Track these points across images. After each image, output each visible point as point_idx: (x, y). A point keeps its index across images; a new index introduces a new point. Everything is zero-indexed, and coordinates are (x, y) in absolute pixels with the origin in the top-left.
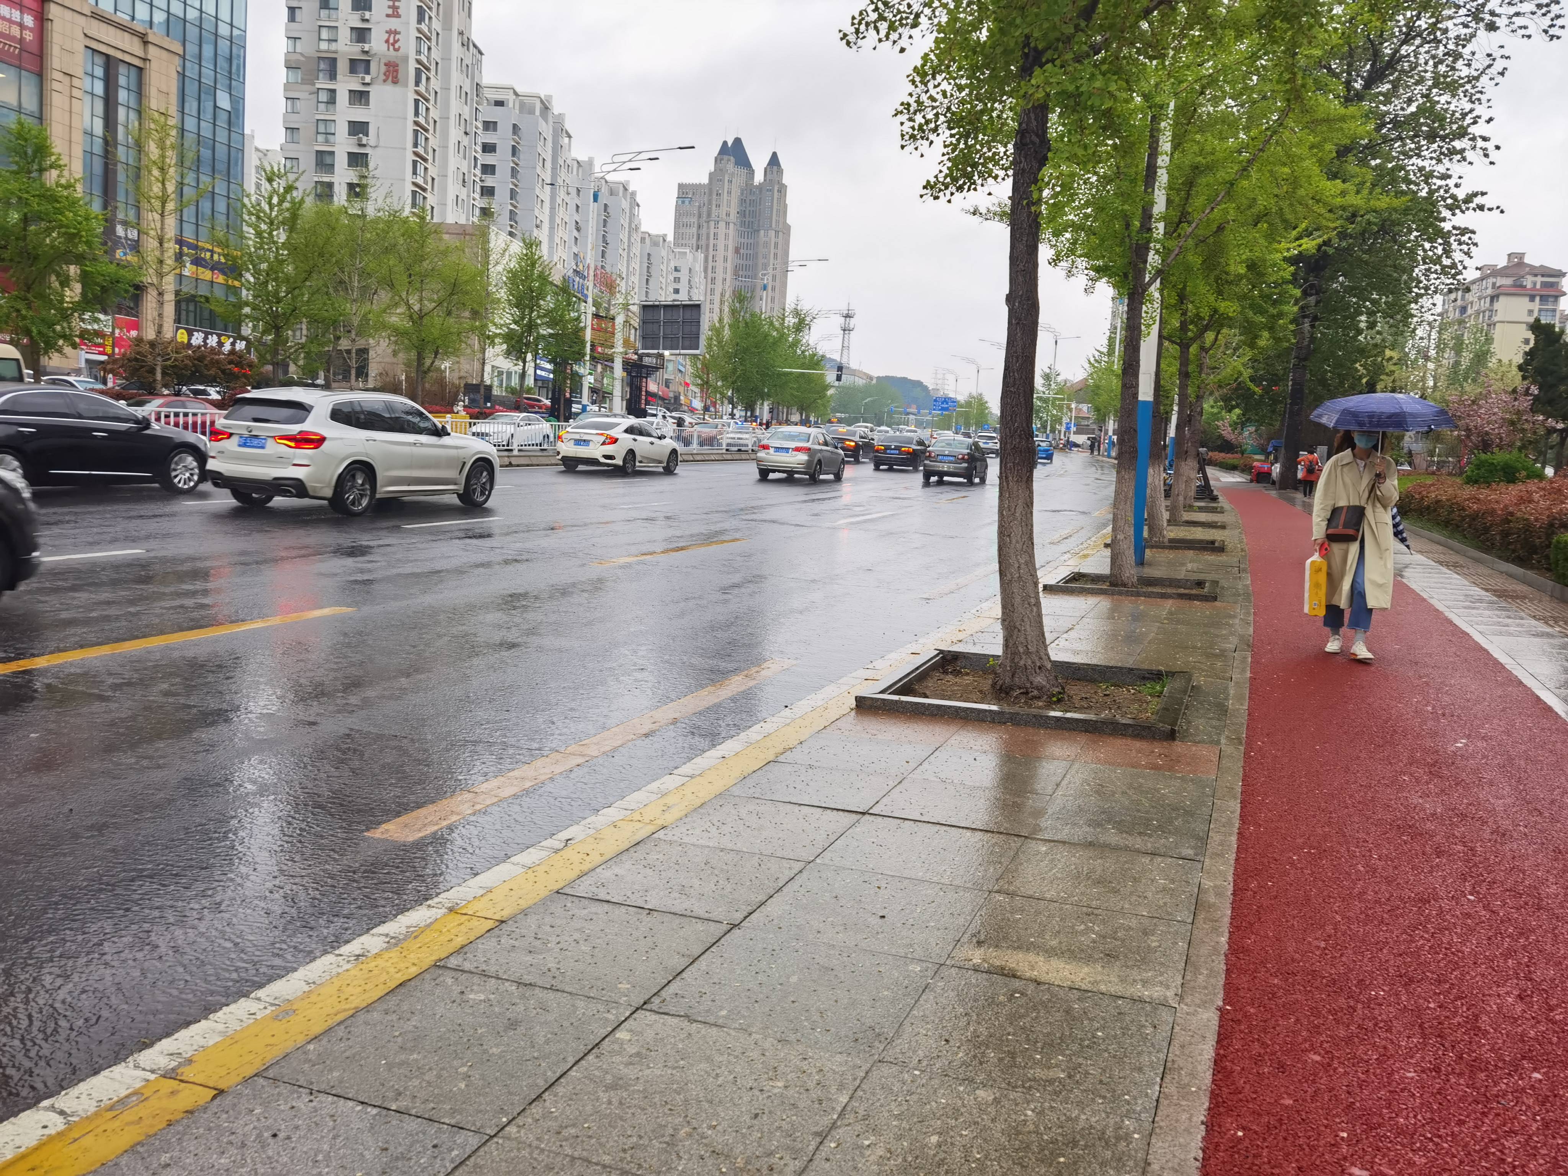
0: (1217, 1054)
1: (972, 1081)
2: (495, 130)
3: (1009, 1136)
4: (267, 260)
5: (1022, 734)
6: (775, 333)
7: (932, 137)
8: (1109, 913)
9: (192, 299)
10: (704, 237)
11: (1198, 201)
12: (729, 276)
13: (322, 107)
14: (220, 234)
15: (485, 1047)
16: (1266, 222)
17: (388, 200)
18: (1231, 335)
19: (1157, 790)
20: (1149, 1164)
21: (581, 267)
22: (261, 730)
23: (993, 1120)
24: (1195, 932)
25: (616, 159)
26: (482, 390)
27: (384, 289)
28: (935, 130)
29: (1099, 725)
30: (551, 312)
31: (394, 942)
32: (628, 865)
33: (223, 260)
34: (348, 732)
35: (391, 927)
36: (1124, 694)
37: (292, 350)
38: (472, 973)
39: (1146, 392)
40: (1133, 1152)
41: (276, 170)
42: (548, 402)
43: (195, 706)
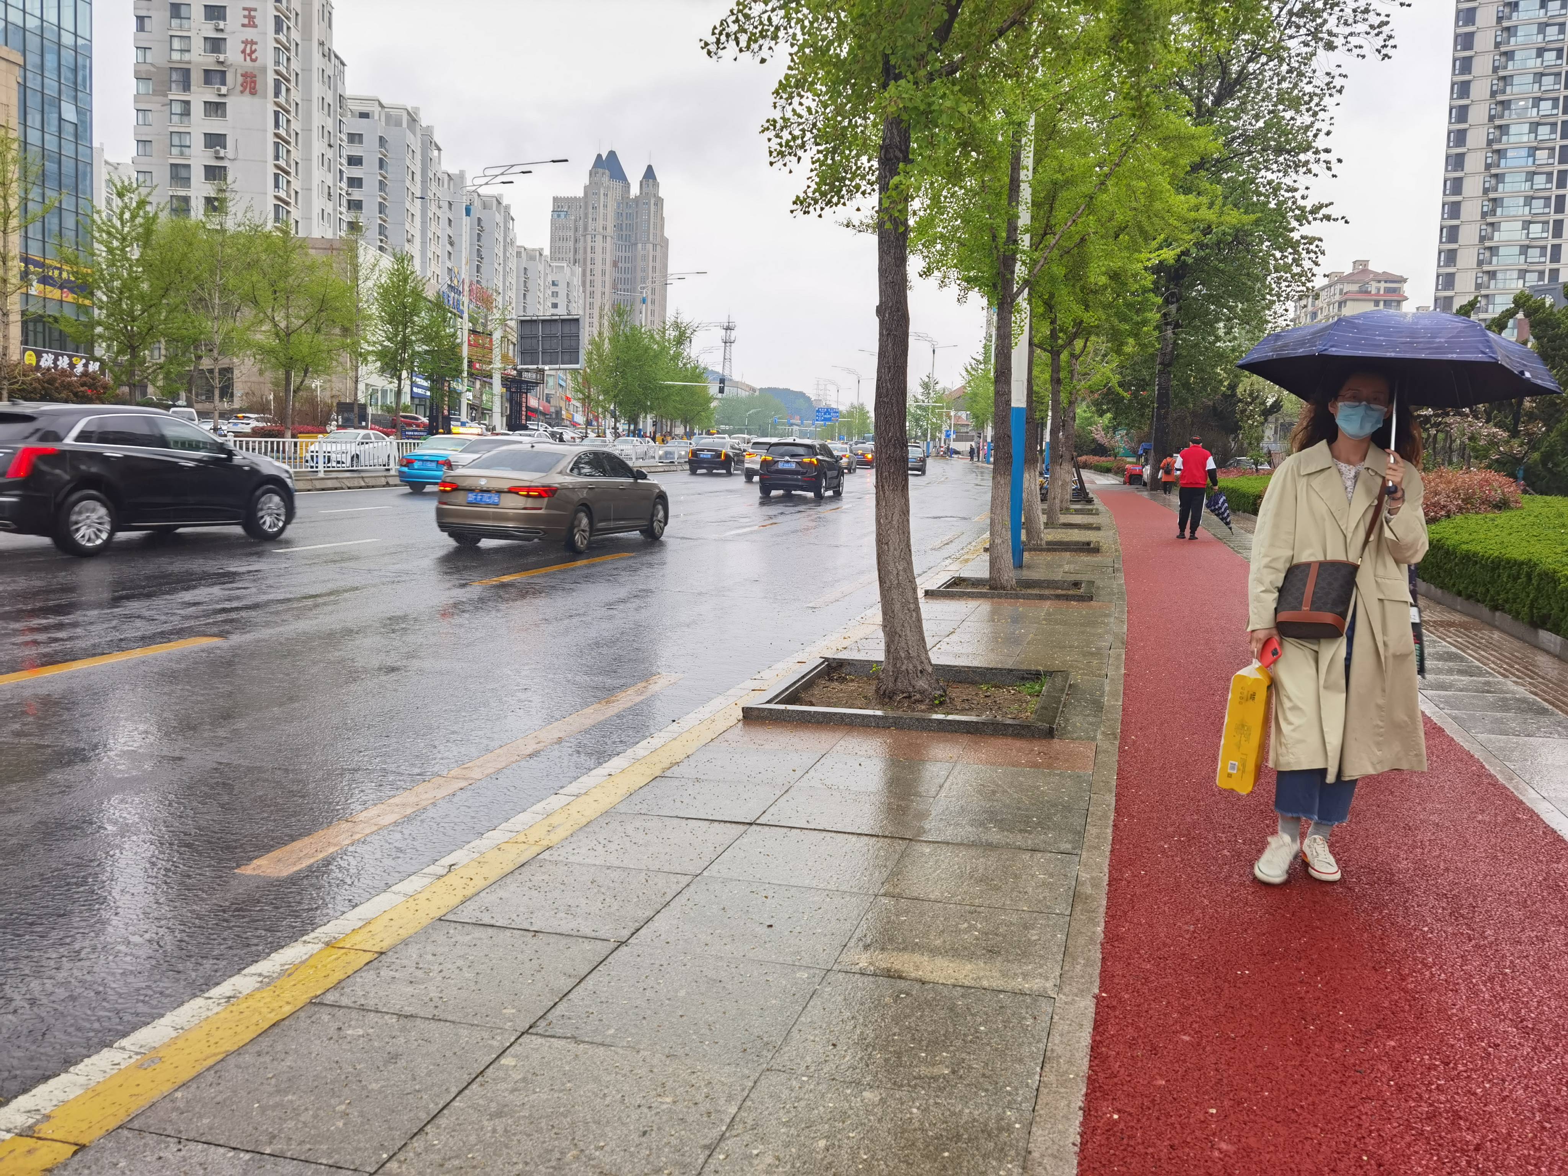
0: (1094, 1041)
1: (858, 1083)
2: (361, 142)
3: (896, 1134)
4: (119, 278)
5: (906, 737)
6: (655, 347)
7: (800, 153)
8: (991, 910)
9: (39, 319)
10: (581, 251)
11: (1060, 214)
12: (608, 290)
13: (175, 118)
14: (69, 251)
15: (364, 1083)
16: (1127, 234)
17: (249, 215)
18: (1099, 343)
19: (1038, 788)
20: (1030, 1152)
21: (456, 282)
22: (122, 768)
23: (880, 1120)
24: (1073, 924)
25: (488, 172)
26: (356, 410)
27: (247, 306)
28: (802, 146)
29: (981, 726)
30: (426, 328)
31: (267, 981)
32: (513, 887)
33: (73, 279)
34: (215, 766)
35: (265, 966)
36: (1003, 694)
37: (150, 371)
38: (350, 1008)
39: (1018, 399)
40: (1014, 1142)
41: (126, 184)
42: (426, 420)
43: (48, 746)
